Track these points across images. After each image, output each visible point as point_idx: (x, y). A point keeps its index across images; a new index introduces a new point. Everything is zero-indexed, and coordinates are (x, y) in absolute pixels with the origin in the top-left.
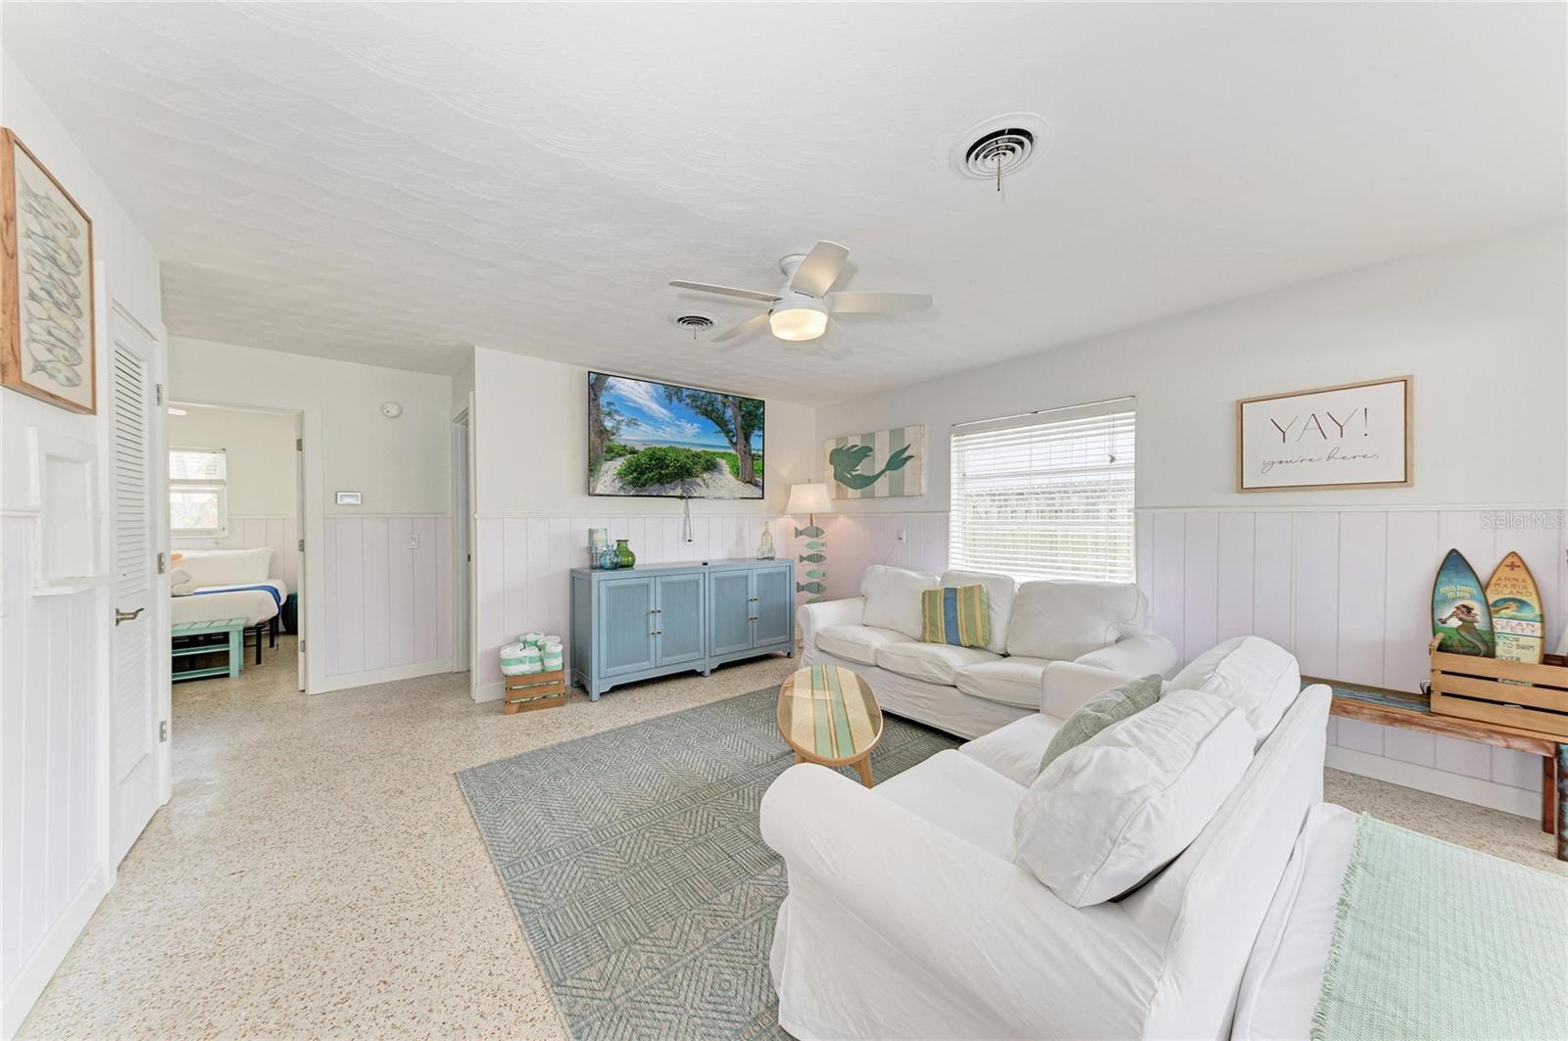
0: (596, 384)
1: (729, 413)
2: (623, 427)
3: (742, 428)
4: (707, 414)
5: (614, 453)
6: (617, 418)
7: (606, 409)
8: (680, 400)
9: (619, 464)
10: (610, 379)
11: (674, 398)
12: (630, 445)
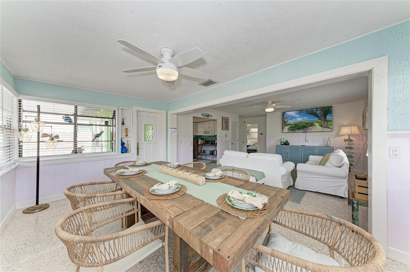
0: (283, 114)
1: (318, 112)
2: (289, 120)
3: (323, 115)
4: (311, 114)
5: (287, 125)
6: (288, 119)
7: (286, 118)
8: (303, 113)
9: (288, 127)
10: (286, 113)
11: (301, 113)
12: (290, 124)
